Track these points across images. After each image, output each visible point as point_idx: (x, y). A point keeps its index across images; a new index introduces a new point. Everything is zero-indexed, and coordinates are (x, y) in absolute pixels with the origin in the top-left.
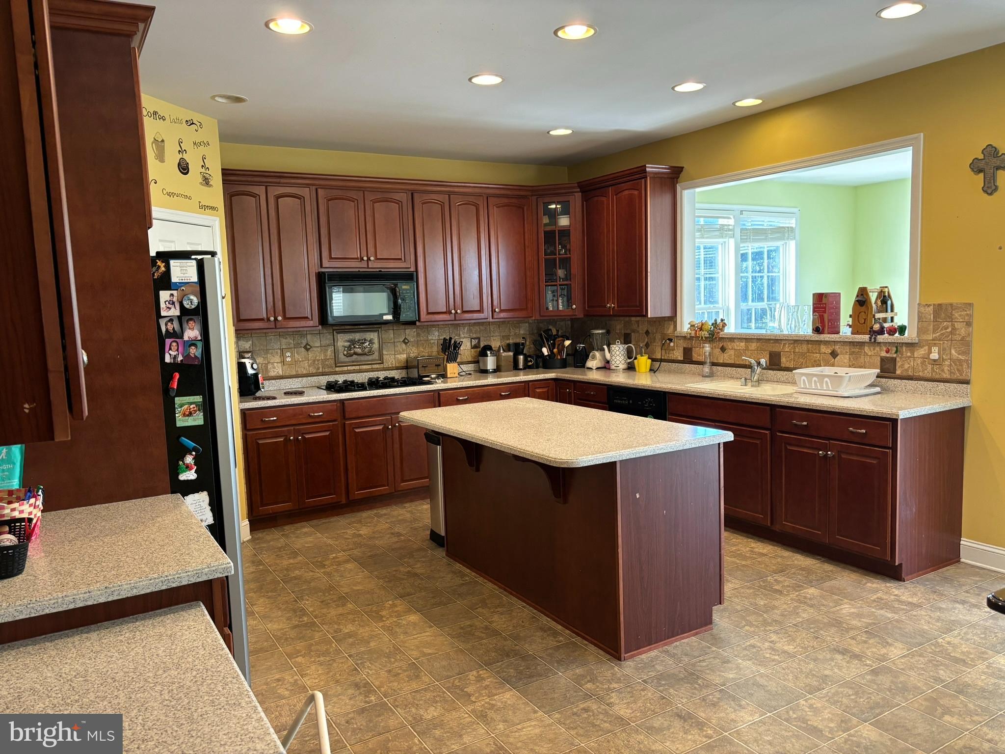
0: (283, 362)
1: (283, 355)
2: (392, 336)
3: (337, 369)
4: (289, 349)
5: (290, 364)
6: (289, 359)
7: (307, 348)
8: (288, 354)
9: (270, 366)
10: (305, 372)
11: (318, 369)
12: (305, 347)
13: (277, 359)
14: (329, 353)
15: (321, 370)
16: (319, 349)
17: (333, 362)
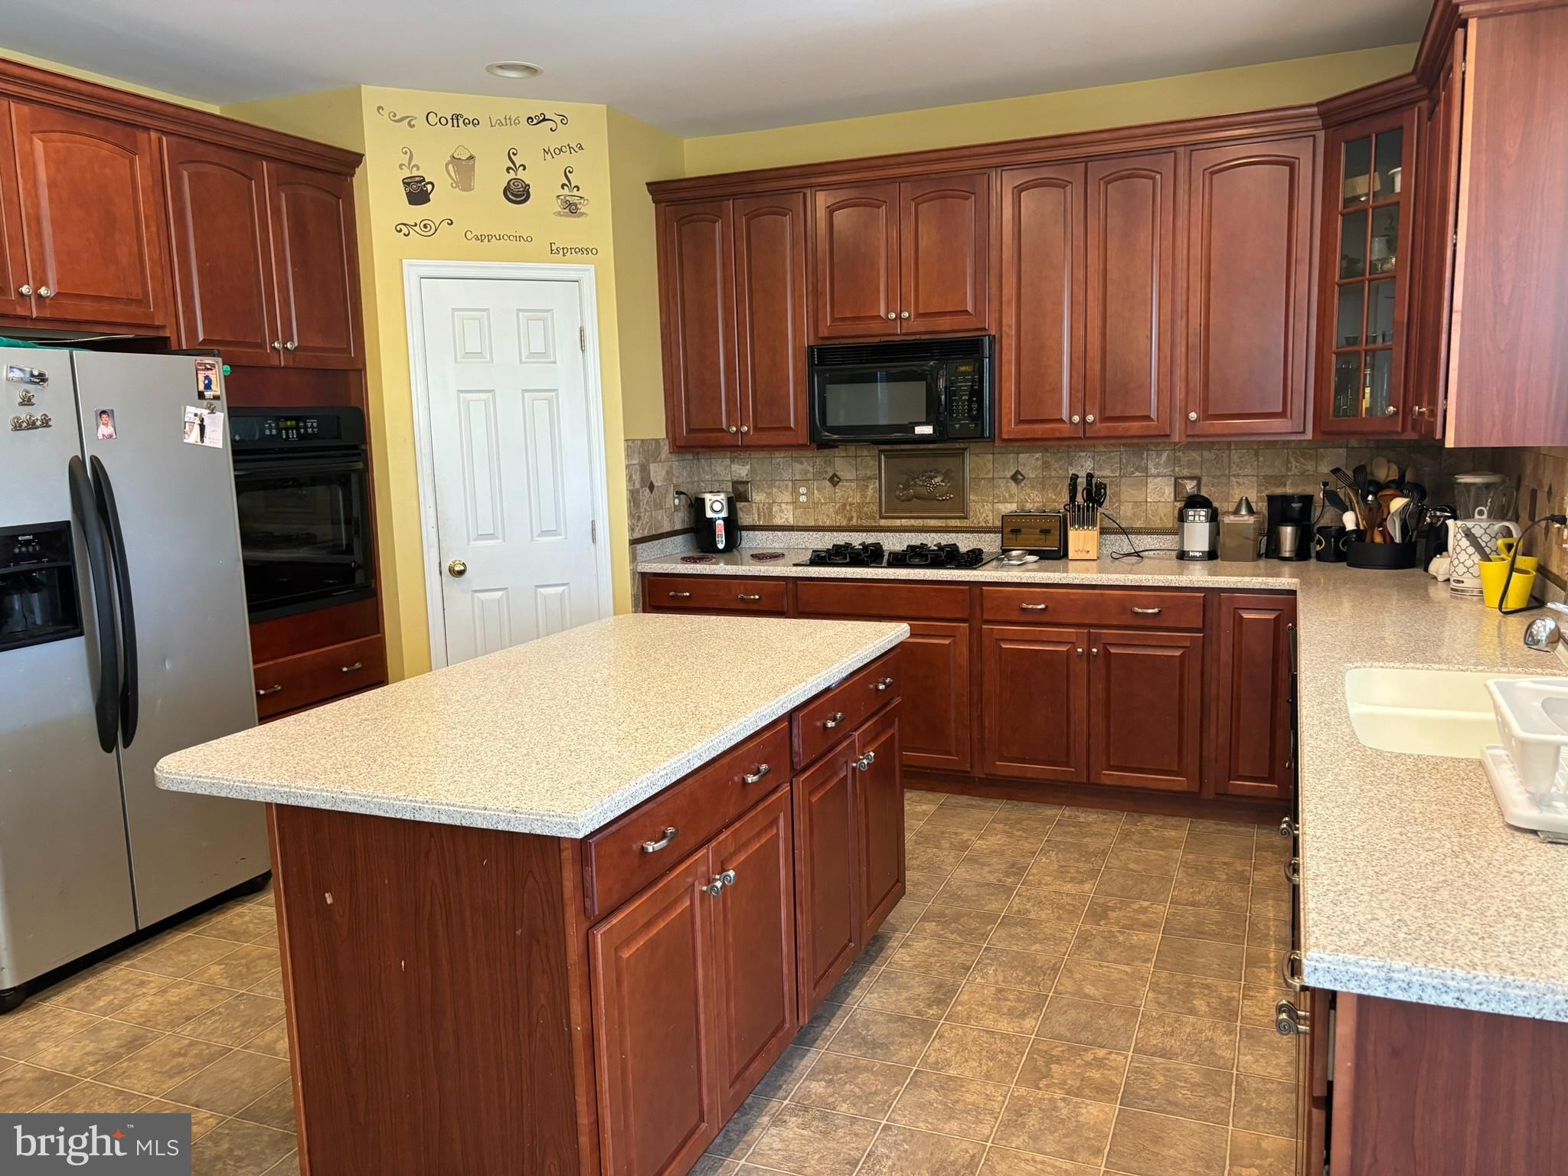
0: (795, 503)
1: (795, 492)
2: (990, 466)
3: (883, 522)
4: (804, 481)
5: (805, 507)
6: (803, 499)
7: (834, 480)
8: (803, 490)
9: (775, 508)
10: (828, 523)
11: (851, 519)
12: (831, 480)
13: (786, 497)
14: (870, 492)
15: (854, 522)
16: (854, 485)
17: (876, 508)
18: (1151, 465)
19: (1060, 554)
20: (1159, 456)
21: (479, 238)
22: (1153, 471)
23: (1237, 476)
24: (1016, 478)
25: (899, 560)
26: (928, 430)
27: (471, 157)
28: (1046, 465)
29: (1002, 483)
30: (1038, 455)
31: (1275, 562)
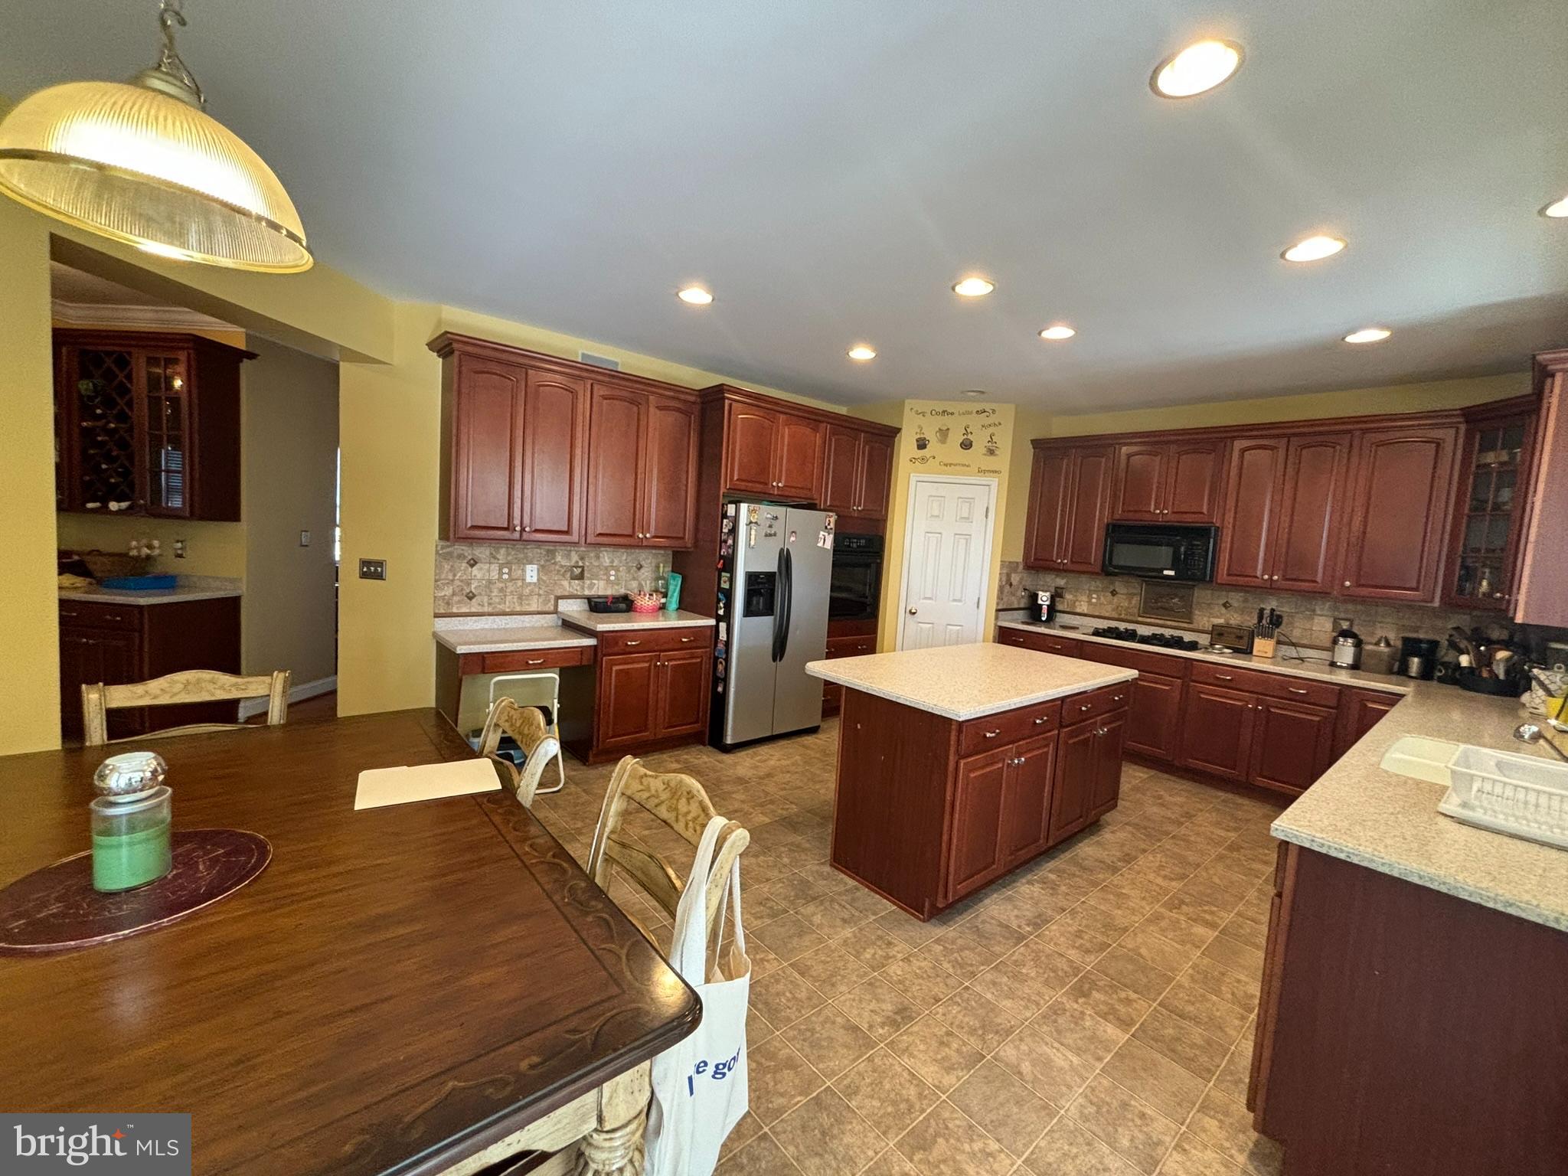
0: (1089, 602)
1: (1090, 597)
2: (1209, 596)
3: (1140, 619)
4: (1095, 592)
5: (1095, 605)
6: (1094, 600)
7: (1114, 593)
8: (1094, 596)
9: (1077, 603)
10: (1107, 615)
11: (1121, 614)
12: (1112, 592)
13: (1085, 598)
14: (1134, 602)
15: (1123, 616)
16: (1124, 597)
17: (1136, 611)
18: (1317, 608)
19: (1248, 651)
20: (1324, 604)
21: (946, 465)
22: (1319, 612)
23: (1380, 623)
24: (1226, 605)
25: (1144, 640)
26: (1172, 573)
27: (948, 429)
28: (1246, 601)
29: (1217, 608)
30: (1242, 594)
31: (1403, 678)
